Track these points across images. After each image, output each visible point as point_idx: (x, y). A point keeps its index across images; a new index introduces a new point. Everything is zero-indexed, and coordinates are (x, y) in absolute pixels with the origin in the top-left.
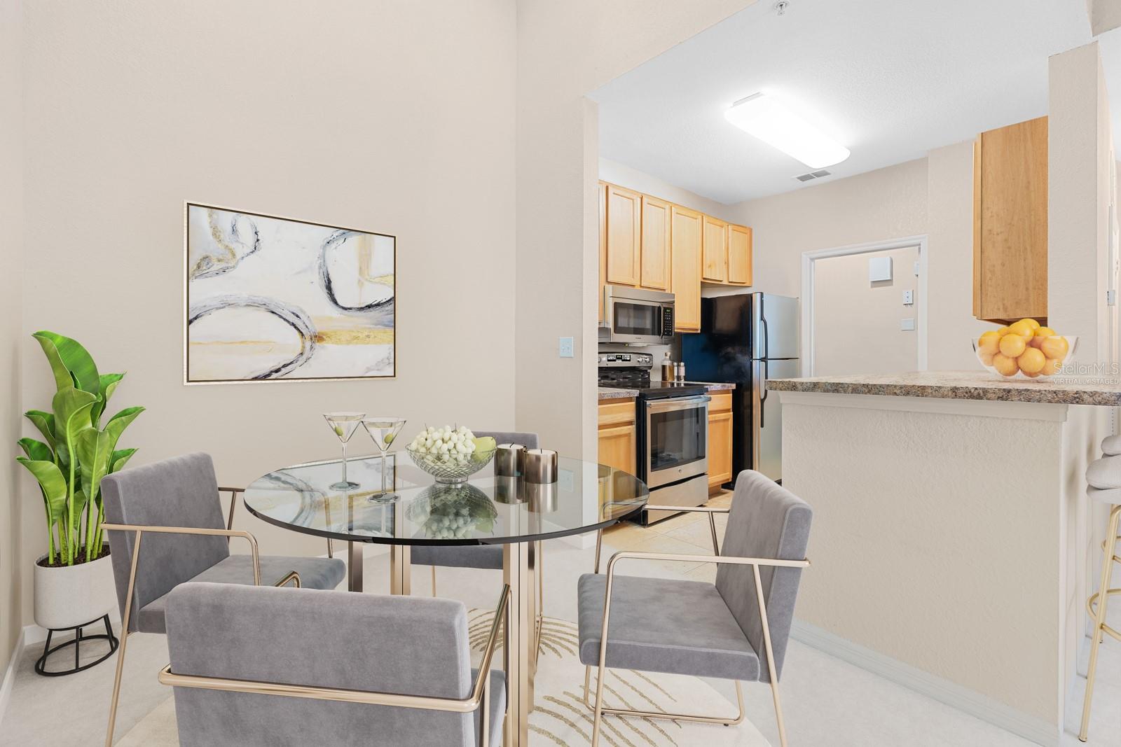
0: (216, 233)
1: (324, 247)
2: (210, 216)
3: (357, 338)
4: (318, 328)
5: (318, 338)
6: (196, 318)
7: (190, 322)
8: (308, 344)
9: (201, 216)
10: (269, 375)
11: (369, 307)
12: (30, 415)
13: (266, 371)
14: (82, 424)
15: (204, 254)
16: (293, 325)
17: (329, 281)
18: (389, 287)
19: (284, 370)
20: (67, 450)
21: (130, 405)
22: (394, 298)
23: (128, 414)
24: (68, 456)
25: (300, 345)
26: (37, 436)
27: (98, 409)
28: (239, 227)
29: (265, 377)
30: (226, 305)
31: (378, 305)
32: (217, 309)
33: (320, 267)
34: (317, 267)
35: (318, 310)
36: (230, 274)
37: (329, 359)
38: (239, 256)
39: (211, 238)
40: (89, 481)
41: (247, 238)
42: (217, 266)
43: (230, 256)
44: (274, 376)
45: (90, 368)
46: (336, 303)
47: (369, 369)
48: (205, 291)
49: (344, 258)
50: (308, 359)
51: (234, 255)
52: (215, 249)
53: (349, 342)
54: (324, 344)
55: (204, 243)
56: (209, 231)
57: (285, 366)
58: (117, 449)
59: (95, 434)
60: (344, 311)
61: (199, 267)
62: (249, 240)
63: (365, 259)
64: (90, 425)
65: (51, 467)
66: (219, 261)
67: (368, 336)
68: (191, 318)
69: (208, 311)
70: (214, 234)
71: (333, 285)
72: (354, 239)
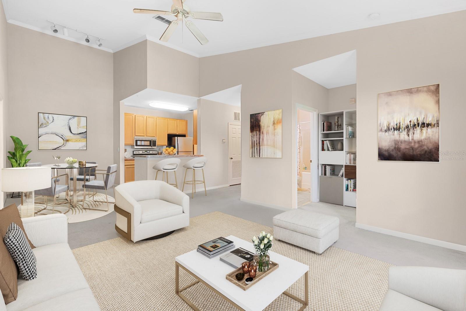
0: (44, 118)
1: (69, 120)
2: (43, 115)
3: (77, 141)
4: (67, 138)
5: (67, 141)
6: (40, 136)
7: (39, 137)
8: (65, 142)
9: (41, 115)
10: (56, 149)
11: (80, 133)
12: (9, 152)
13: (55, 148)
14: (20, 153)
15: (42, 123)
16: (61, 138)
17: (70, 128)
18: (85, 129)
19: (59, 148)
20: (17, 158)
21: (30, 150)
22: (86, 131)
23: (29, 152)
24: (17, 159)
25: (63, 142)
26: (10, 156)
27: (23, 150)
28: (49, 117)
29: (55, 149)
30: (46, 134)
31: (82, 133)
32: (45, 134)
33: (68, 125)
34: (67, 125)
35: (68, 135)
36: (48, 127)
37: (70, 146)
38: (49, 123)
39: (43, 119)
40: (21, 163)
41: (51, 119)
42: (45, 125)
43: (47, 123)
44: (57, 149)
45: (21, 143)
46: (72, 133)
47: (80, 148)
48: (42, 131)
49: (74, 123)
50: (65, 145)
51: (48, 123)
52: (44, 122)
53: (75, 142)
54: (69, 142)
55: (42, 120)
56: (43, 118)
57: (59, 147)
58: (26, 159)
59: (22, 154)
60: (74, 135)
61: (41, 126)
62: (52, 119)
63: (79, 123)
64: (21, 153)
65: (14, 160)
66: (45, 124)
67: (80, 140)
68: (39, 136)
69: (43, 135)
70: (44, 119)
71: (71, 129)
72: (76, 118)
